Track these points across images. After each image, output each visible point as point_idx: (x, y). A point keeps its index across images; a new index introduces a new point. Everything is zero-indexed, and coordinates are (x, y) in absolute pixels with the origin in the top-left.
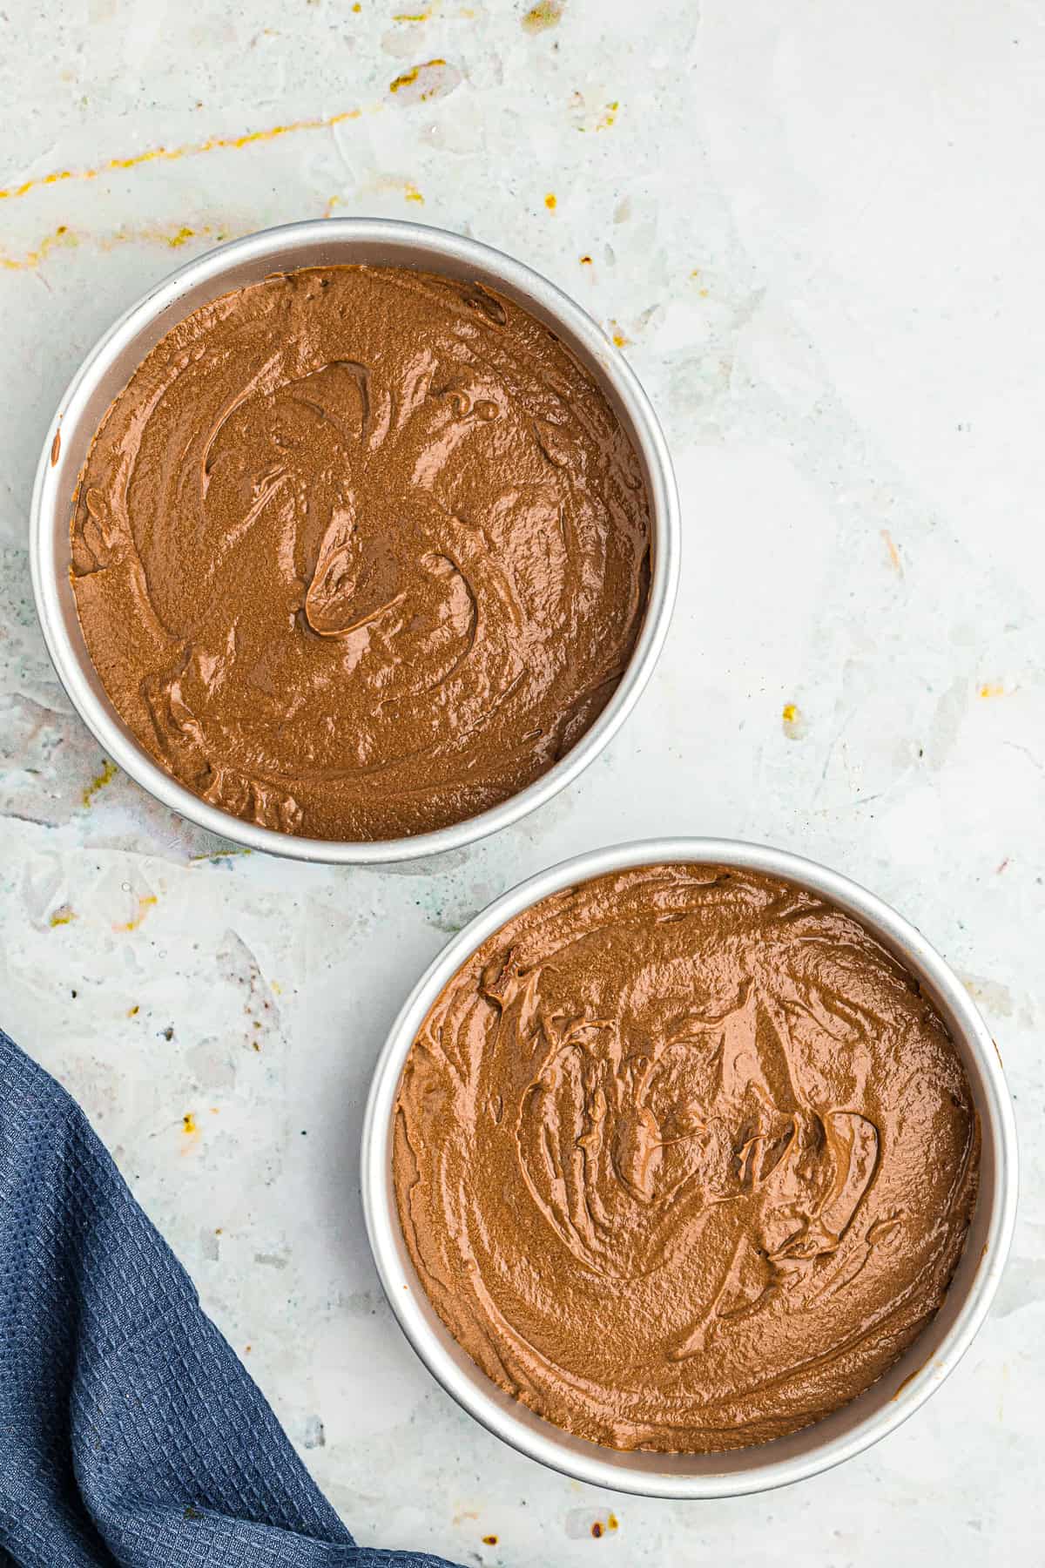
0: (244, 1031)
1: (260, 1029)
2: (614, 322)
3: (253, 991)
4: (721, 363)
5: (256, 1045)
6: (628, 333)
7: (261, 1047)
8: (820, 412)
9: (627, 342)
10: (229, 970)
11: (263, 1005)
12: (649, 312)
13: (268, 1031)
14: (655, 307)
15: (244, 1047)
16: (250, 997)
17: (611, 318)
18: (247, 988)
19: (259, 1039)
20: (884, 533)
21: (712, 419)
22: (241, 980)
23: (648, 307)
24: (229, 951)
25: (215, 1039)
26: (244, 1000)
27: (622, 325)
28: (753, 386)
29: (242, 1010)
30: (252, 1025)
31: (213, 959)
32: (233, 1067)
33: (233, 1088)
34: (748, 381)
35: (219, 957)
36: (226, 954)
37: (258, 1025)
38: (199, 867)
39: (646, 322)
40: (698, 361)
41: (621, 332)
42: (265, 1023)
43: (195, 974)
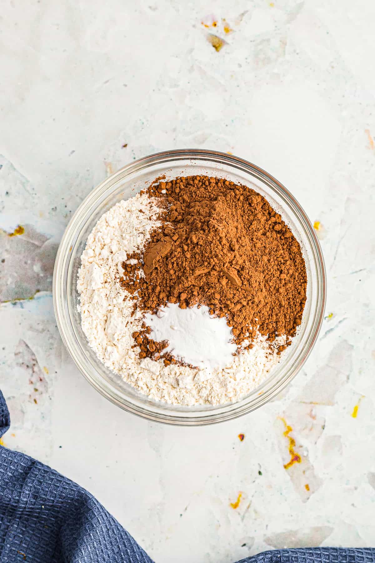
0: (29, 393)
1: (37, 393)
2: (224, 20)
3: (34, 372)
4: (281, 41)
5: (35, 401)
6: (232, 25)
7: (38, 401)
8: (333, 67)
9: (231, 30)
10: (21, 361)
11: (39, 379)
12: (243, 14)
13: (42, 393)
14: (246, 12)
15: (29, 401)
16: (32, 376)
17: (223, 18)
18: (30, 371)
19: (37, 397)
20: (367, 131)
21: (276, 71)
22: (28, 366)
23: (242, 12)
24: (21, 351)
25: (14, 397)
26: (29, 377)
27: (227, 21)
28: (297, 54)
29: (28, 382)
30: (33, 390)
31: (13, 355)
32: (23, 412)
33: (23, 423)
34: (295, 51)
35: (16, 354)
36: (20, 353)
37: (36, 390)
38: (5, 307)
39: (241, 20)
40: (268, 40)
41: (227, 24)
42: (40, 389)
43: (4, 363)
